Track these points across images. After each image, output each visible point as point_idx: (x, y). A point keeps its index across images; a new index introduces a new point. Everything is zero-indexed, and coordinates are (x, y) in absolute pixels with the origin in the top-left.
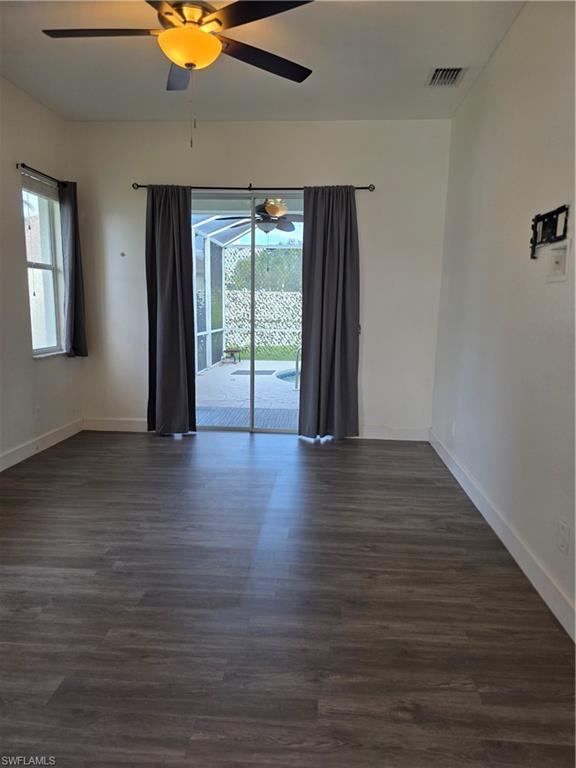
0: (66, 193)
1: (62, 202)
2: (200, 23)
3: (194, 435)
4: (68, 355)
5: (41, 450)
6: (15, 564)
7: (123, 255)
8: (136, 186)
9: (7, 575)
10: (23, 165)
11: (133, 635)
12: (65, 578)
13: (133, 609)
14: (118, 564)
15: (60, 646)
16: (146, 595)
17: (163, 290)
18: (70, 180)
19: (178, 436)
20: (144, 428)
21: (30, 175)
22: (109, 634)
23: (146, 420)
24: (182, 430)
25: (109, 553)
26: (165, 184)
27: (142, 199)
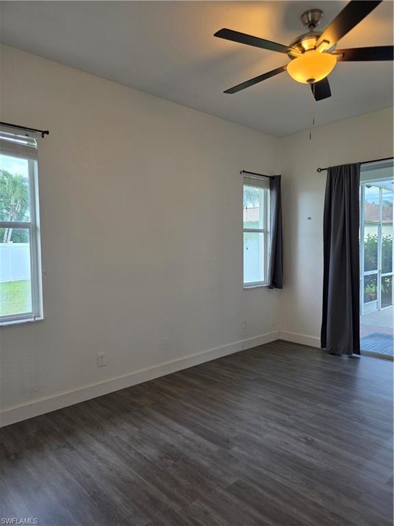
0: (274, 182)
1: (271, 190)
2: (315, 48)
3: (359, 358)
4: (270, 287)
5: (245, 348)
6: (181, 423)
7: (309, 218)
8: (320, 170)
9: (173, 431)
10: (244, 171)
11: (206, 513)
12: (199, 446)
13: (220, 491)
14: (236, 449)
15: (164, 496)
16: (236, 484)
17: (334, 242)
18: (277, 174)
19: (345, 357)
20: (319, 345)
21: (250, 176)
22: (194, 503)
23: (320, 339)
24: (348, 353)
25: (235, 438)
26: (348, 163)
27: (323, 178)
